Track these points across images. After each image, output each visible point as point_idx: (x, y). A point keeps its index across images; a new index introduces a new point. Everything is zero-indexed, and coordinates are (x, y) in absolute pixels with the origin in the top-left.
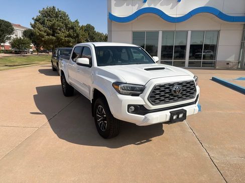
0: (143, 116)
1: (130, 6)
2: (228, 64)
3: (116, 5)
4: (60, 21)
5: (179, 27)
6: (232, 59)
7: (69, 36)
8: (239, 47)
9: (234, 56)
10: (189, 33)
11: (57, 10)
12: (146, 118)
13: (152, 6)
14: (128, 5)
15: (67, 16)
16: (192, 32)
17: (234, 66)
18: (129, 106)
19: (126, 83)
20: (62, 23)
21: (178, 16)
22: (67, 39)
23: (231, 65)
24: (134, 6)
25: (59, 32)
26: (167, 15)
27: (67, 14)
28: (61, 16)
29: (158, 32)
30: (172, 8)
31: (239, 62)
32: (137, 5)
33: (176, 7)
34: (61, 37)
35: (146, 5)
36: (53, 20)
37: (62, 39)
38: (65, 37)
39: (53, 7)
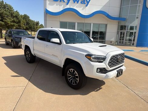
0: (105, 75)
1: (58, 6)
2: (111, 42)
3: (49, 4)
4: (8, 11)
5: (87, 21)
6: (113, 40)
7: (14, 22)
8: (116, 34)
9: (114, 38)
10: (92, 24)
11: (5, 3)
12: (107, 75)
13: (72, 7)
14: (57, 5)
15: (12, 8)
16: (93, 24)
17: (114, 43)
18: (98, 69)
19: (95, 55)
20: (9, 13)
21: (86, 15)
22: (12, 23)
23: (113, 43)
24: (61, 6)
25: (6, 18)
26: (80, 14)
27: (12, 7)
28: (8, 8)
29: (75, 23)
30: (83, 9)
31: (116, 41)
32: (63, 6)
33: (85, 9)
34: (8, 22)
35: (68, 7)
36: (2, 10)
37: (8, 24)
38: (11, 22)
39: (2, 1)
